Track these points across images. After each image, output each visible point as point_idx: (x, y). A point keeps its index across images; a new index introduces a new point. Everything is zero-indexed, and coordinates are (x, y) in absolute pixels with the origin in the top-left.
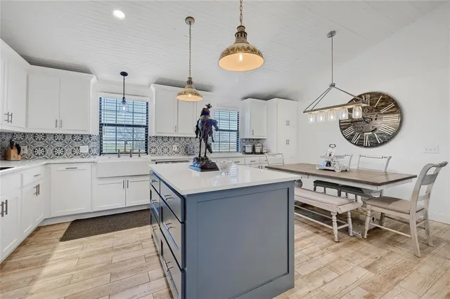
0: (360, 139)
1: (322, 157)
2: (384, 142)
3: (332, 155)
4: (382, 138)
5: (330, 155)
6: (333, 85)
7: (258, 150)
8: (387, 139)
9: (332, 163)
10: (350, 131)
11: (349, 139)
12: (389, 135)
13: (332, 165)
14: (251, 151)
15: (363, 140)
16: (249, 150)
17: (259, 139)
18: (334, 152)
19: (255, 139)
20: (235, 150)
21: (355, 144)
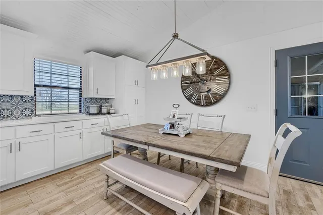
0: (198, 99)
1: (165, 119)
2: (217, 102)
3: (176, 117)
4: (215, 98)
5: (174, 117)
6: (176, 36)
7: (104, 110)
8: (219, 98)
9: (176, 126)
10: (190, 91)
11: (189, 99)
12: (220, 95)
13: (176, 128)
14: (96, 112)
15: (200, 99)
16: (93, 110)
17: (108, 99)
18: (178, 112)
19: (103, 99)
20: (78, 111)
21: (194, 103)
